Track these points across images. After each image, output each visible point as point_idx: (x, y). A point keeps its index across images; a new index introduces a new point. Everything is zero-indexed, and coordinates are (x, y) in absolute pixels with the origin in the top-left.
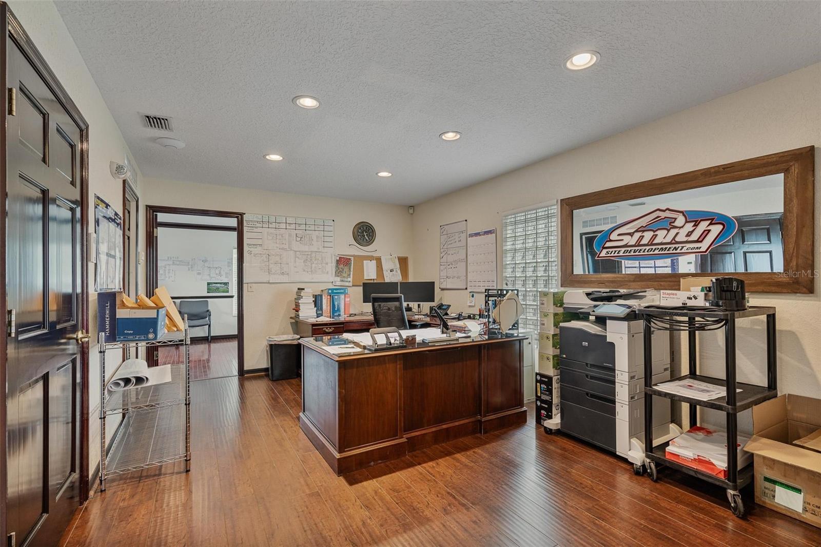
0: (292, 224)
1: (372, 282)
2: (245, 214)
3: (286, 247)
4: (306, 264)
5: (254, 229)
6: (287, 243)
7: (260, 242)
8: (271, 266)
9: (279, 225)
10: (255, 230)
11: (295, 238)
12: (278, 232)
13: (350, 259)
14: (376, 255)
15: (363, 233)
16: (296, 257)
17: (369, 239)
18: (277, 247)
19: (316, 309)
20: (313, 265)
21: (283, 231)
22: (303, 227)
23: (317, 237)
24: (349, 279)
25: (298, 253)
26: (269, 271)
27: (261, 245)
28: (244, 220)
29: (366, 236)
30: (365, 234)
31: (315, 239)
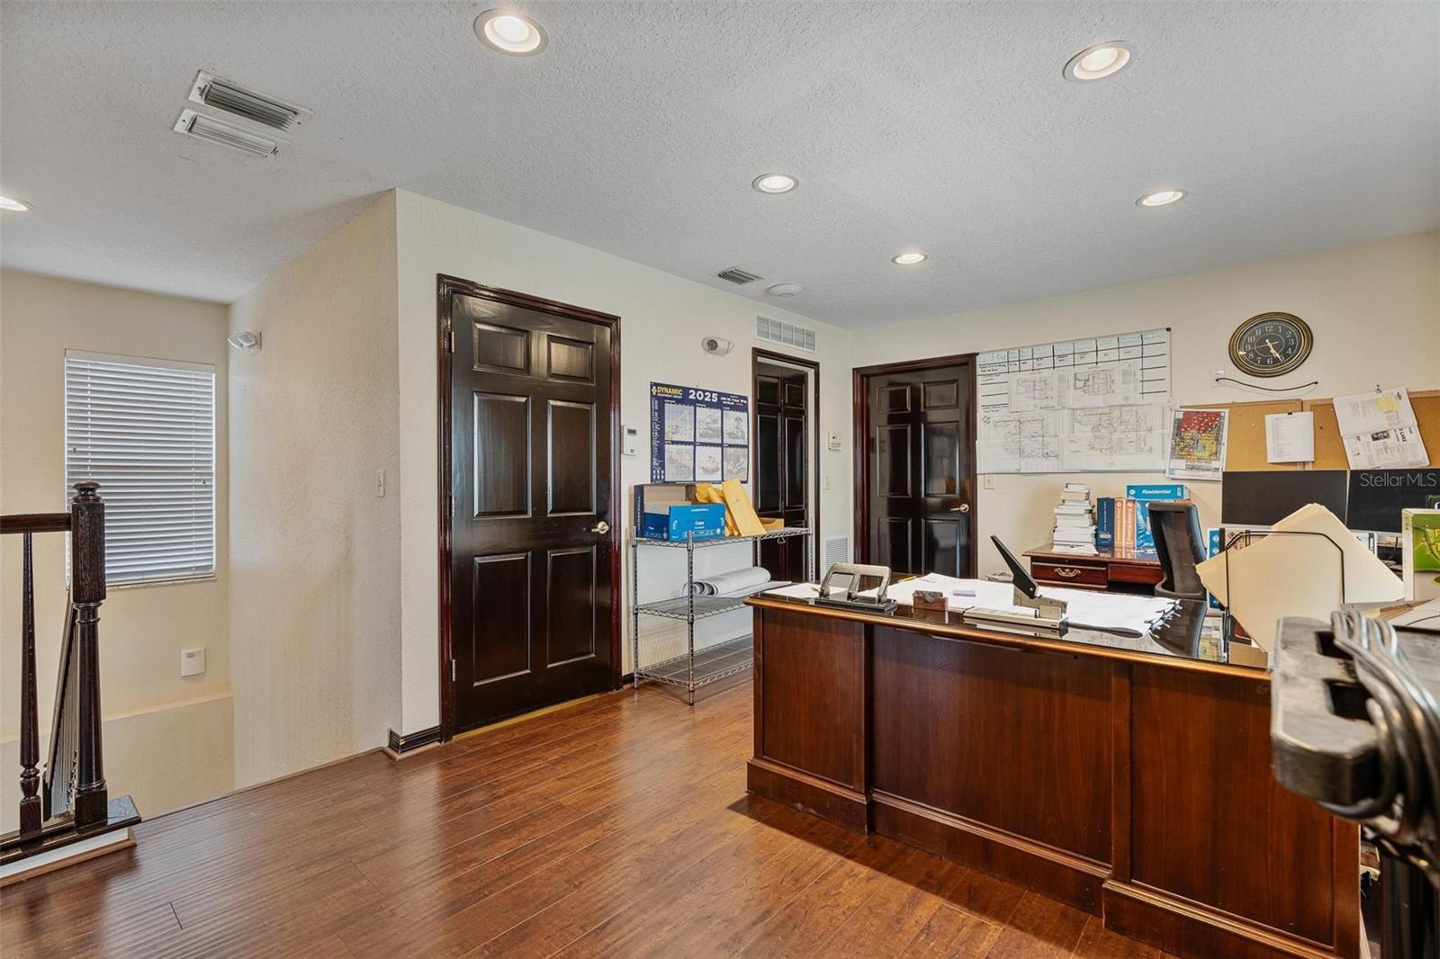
0: (1067, 355)
1: (1299, 468)
2: (978, 354)
3: (1054, 403)
4: (1098, 434)
5: (994, 377)
6: (1055, 397)
7: (1003, 400)
8: (1025, 441)
9: (1040, 361)
10: (996, 379)
11: (1072, 382)
12: (1037, 376)
13: (1218, 415)
14: (1308, 395)
15: (1262, 341)
16: (1074, 420)
17: (1286, 356)
18: (1036, 406)
19: (1094, 527)
20: (1116, 436)
21: (1045, 373)
22: (1091, 357)
23: (1125, 373)
24: (1215, 464)
25: (1079, 412)
26: (1021, 452)
27: (1005, 405)
28: (977, 364)
29: (1272, 351)
30: (1270, 345)
31: (1118, 377)
